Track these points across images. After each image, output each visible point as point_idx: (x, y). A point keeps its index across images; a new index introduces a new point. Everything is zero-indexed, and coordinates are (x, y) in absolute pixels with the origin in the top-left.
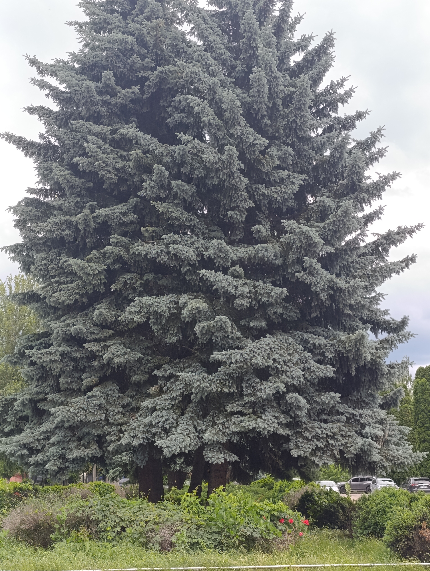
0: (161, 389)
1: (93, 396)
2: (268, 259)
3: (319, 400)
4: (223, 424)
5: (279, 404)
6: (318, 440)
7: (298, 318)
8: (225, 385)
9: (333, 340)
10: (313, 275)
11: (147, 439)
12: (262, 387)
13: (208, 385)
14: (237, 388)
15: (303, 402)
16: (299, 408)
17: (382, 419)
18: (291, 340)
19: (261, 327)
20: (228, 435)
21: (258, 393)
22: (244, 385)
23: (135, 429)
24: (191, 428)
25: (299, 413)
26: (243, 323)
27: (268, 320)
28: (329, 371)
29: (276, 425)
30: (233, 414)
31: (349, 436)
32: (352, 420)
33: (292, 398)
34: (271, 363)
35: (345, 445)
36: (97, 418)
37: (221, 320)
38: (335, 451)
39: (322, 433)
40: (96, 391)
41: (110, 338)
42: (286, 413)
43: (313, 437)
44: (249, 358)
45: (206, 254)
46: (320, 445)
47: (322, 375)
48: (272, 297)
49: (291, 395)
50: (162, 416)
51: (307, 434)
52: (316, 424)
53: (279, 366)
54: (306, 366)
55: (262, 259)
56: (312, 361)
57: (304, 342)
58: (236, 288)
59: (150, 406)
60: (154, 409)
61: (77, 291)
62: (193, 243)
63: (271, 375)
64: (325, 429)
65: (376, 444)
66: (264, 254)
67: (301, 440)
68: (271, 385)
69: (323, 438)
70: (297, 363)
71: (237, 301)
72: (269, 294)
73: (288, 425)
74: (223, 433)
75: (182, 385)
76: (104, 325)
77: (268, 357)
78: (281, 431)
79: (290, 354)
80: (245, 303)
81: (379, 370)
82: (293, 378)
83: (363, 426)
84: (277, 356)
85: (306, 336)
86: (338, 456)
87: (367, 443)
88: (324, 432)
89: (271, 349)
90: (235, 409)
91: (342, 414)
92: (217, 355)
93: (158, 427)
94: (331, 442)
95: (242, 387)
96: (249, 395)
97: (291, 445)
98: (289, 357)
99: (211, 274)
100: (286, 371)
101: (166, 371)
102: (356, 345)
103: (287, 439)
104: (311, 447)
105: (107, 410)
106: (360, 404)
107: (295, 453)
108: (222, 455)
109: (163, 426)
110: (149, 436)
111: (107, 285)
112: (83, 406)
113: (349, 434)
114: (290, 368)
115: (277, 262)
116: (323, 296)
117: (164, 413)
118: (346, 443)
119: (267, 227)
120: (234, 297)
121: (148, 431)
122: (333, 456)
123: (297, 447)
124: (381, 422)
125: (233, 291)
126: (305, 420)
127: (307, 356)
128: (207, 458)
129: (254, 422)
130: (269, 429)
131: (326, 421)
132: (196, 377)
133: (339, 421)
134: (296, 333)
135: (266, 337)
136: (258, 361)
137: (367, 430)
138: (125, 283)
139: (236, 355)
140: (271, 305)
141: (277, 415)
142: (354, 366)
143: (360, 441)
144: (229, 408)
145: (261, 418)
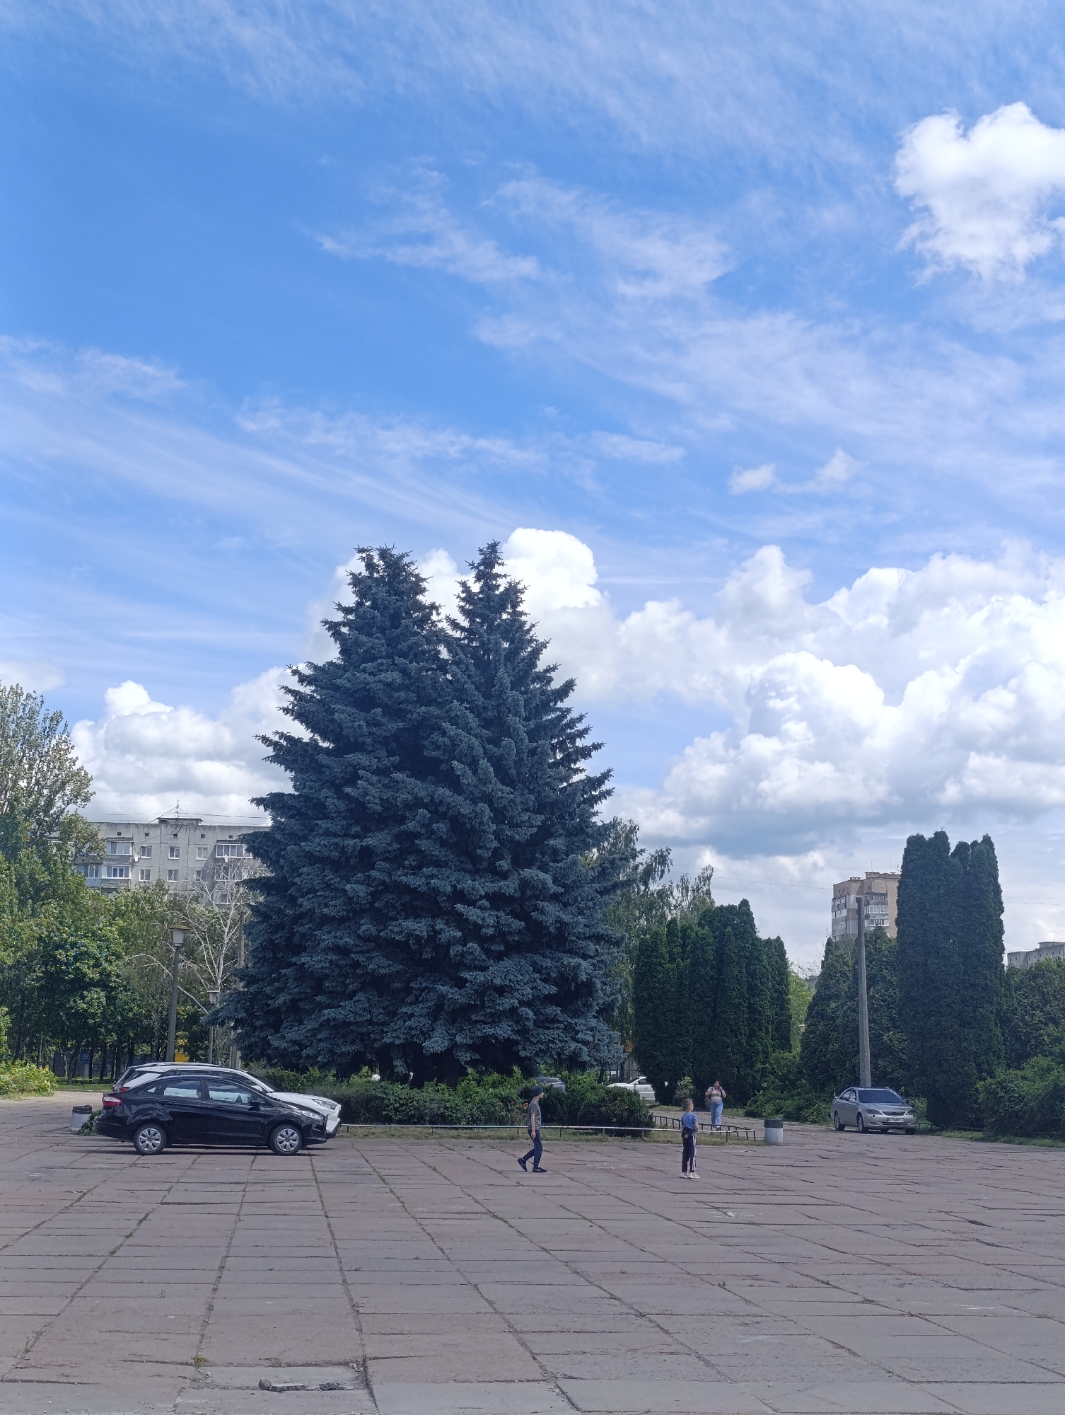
0: (417, 999)
1: (358, 1001)
2: (509, 894)
3: (543, 1012)
4: (469, 1030)
5: (512, 1015)
6: (541, 1044)
7: (530, 941)
8: (471, 998)
9: (557, 962)
10: (545, 914)
11: (407, 1039)
12: (500, 1002)
13: (459, 997)
14: (480, 1002)
15: (531, 1014)
16: (528, 1019)
17: (593, 1027)
18: (523, 962)
19: (500, 950)
20: (473, 1038)
21: (497, 1006)
22: (486, 999)
23: (396, 1030)
24: (445, 1032)
25: (527, 1023)
26: (486, 946)
27: (507, 944)
28: (553, 990)
29: (509, 1032)
30: (476, 1022)
31: (566, 1041)
32: (569, 1029)
33: (523, 1011)
34: (507, 983)
35: (562, 1048)
36: (364, 1019)
37: (472, 947)
38: (553, 1053)
39: (545, 1038)
40: (360, 996)
41: (373, 950)
42: (517, 1022)
43: (538, 1042)
44: (490, 978)
45: (459, 887)
46: (543, 1048)
47: (546, 993)
48: (512, 928)
49: (522, 1009)
50: (419, 1022)
51: (533, 1039)
52: (541, 1030)
53: (513, 985)
54: (535, 984)
55: (504, 894)
56: (538, 981)
57: (534, 964)
58: (483, 919)
59: (409, 1012)
60: (412, 1015)
61: (345, 908)
62: (448, 877)
63: (506, 992)
64: (547, 1035)
65: (585, 1049)
66: (505, 890)
67: (528, 1044)
68: (508, 1000)
69: (545, 1042)
70: (527, 982)
71: (484, 930)
72: (509, 926)
73: (518, 1032)
74: (470, 1037)
75: (435, 997)
76: (367, 939)
77: (505, 978)
78: (514, 1037)
79: (522, 975)
80: (490, 931)
81: (593, 986)
82: (523, 995)
83: (577, 1032)
84: (512, 977)
85: (537, 958)
86: (555, 1057)
87: (578, 1048)
88: (547, 1037)
89: (507, 971)
90: (479, 1018)
91: (562, 1022)
92: (466, 975)
93: (417, 1029)
94: (551, 1045)
95: (484, 1001)
96: (490, 1007)
97: (520, 1047)
98: (521, 977)
99: (464, 908)
100: (518, 989)
101: (421, 983)
102: (574, 970)
103: (517, 1042)
104: (536, 1049)
105: (370, 1012)
106: (576, 1014)
107: (522, 1054)
108: (468, 1055)
109: (421, 1029)
110: (409, 1037)
111: (371, 904)
112: (352, 1009)
113: (566, 1039)
114: (521, 986)
115: (516, 895)
116: (552, 929)
117: (421, 1019)
118: (563, 1046)
119: (509, 861)
120: (481, 927)
121: (408, 1033)
122: (552, 1056)
123: (525, 1049)
124: (592, 1029)
125: (481, 923)
126: (531, 1028)
127: (535, 976)
128: (457, 1056)
129: (493, 1029)
130: (504, 1035)
131: (548, 1028)
132: (451, 991)
133: (558, 1028)
134: (528, 954)
135: (504, 960)
136: (498, 982)
137: (580, 1035)
138: (387, 902)
139: (481, 977)
140: (510, 933)
141: (510, 1024)
142: (573, 985)
143: (573, 1045)
144: (474, 1018)
145: (498, 1026)
